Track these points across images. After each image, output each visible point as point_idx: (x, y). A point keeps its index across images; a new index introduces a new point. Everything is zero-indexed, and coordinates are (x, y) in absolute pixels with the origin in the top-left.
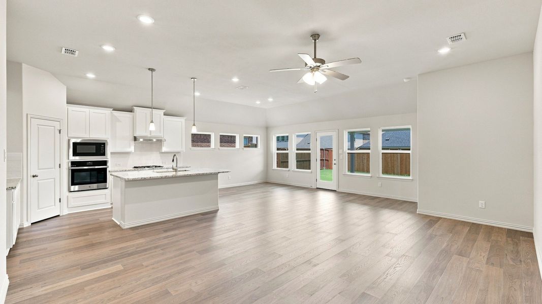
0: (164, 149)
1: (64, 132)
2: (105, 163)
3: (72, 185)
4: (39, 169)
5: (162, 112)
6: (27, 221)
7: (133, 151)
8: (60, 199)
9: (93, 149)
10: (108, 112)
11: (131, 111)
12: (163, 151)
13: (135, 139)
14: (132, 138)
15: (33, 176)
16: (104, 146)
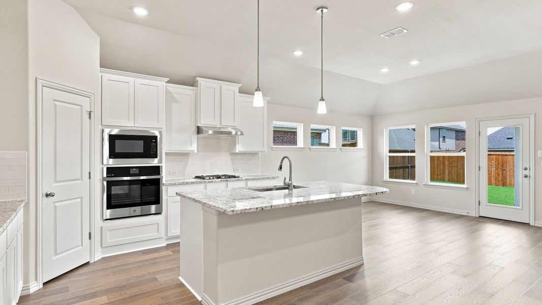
0: (239, 148)
1: (96, 115)
2: (157, 170)
3: (107, 209)
4: (56, 181)
5: (236, 87)
6: (36, 280)
7: (196, 151)
8: (90, 234)
9: (139, 147)
10: (161, 84)
11: (192, 83)
12: (237, 152)
13: (199, 130)
14: (194, 129)
15: (47, 195)
16: (156, 142)
